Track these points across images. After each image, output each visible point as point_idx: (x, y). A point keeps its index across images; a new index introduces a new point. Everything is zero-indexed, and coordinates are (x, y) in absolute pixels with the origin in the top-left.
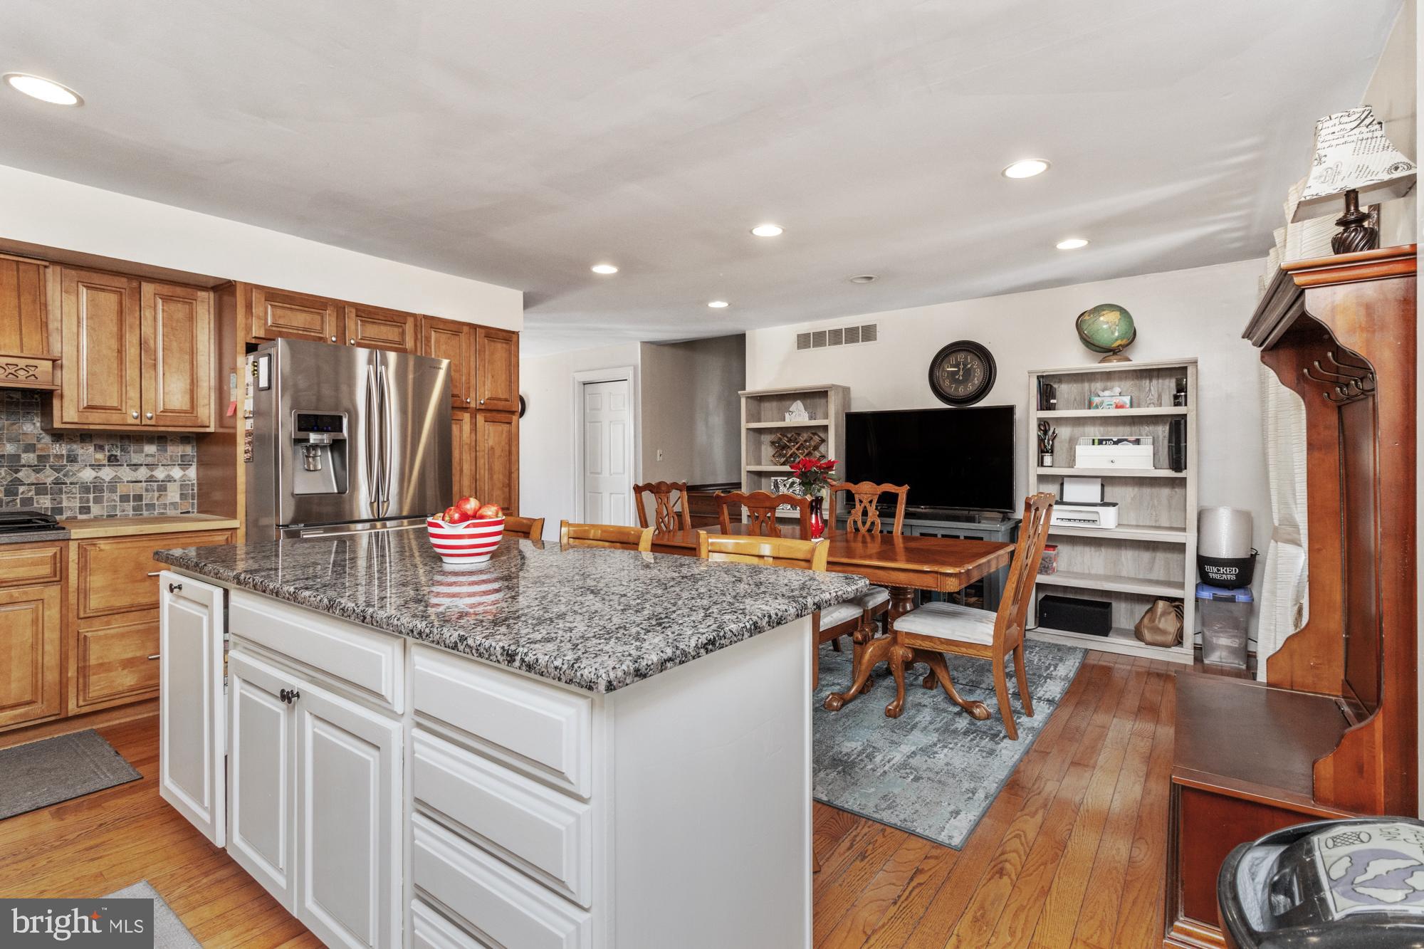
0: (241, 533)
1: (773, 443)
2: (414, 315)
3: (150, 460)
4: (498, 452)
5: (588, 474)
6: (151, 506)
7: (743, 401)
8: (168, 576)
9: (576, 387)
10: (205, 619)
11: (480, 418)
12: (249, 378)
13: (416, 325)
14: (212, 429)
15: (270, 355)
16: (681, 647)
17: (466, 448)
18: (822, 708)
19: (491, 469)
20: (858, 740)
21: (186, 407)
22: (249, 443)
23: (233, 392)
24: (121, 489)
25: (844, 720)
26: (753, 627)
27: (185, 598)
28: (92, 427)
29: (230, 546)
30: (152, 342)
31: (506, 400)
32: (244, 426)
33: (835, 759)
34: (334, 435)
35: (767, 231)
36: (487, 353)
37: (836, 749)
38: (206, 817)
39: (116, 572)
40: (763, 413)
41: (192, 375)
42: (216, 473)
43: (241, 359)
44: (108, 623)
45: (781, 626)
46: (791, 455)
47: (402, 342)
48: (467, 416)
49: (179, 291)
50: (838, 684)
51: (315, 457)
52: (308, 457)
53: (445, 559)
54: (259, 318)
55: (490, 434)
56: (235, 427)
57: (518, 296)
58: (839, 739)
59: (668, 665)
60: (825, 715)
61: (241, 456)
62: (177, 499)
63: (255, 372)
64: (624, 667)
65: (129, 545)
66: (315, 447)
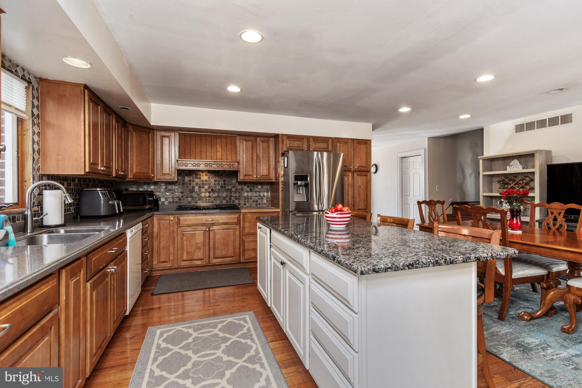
0: (281, 213)
1: (499, 182)
2: (331, 138)
3: (259, 190)
4: (362, 187)
5: (404, 196)
6: (260, 204)
7: (481, 162)
8: (259, 225)
9: (398, 160)
10: (266, 237)
11: (355, 174)
12: (282, 164)
13: (332, 142)
14: (273, 181)
15: (287, 157)
16: (396, 264)
17: (350, 186)
18: (517, 318)
19: (359, 194)
20: (538, 339)
21: (267, 174)
22: (283, 185)
23: (279, 169)
24: (253, 198)
25: (530, 327)
26: (435, 262)
27: (262, 231)
28: (246, 181)
29: (278, 217)
30: (259, 155)
31: (365, 167)
32: (281, 179)
33: (519, 344)
34: (306, 182)
35: (485, 78)
36: (358, 149)
37: (521, 339)
38: (266, 297)
39: (251, 222)
40: (493, 167)
41: (269, 164)
42: (275, 194)
43: (280, 158)
44: (249, 237)
45: (452, 265)
46: (511, 188)
47: (328, 148)
48: (350, 174)
49: (266, 139)
50: (531, 308)
51: (300, 189)
52: (298, 189)
53: (331, 226)
54: (285, 145)
55: (360, 180)
56: (279, 180)
57: (370, 125)
58: (524, 335)
59: (389, 270)
60: (518, 322)
61: (281, 189)
62: (266, 202)
63: (284, 162)
64: (368, 267)
65: (253, 215)
66: (300, 186)
